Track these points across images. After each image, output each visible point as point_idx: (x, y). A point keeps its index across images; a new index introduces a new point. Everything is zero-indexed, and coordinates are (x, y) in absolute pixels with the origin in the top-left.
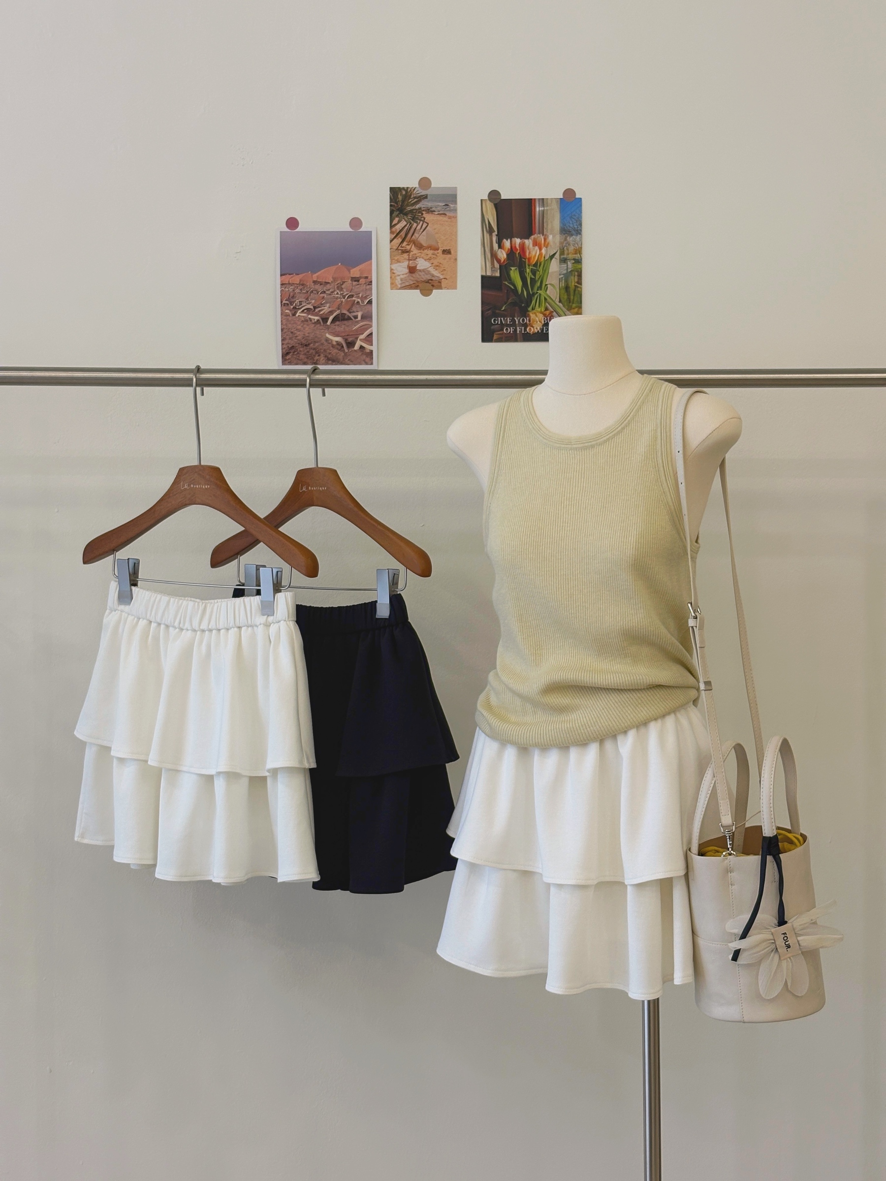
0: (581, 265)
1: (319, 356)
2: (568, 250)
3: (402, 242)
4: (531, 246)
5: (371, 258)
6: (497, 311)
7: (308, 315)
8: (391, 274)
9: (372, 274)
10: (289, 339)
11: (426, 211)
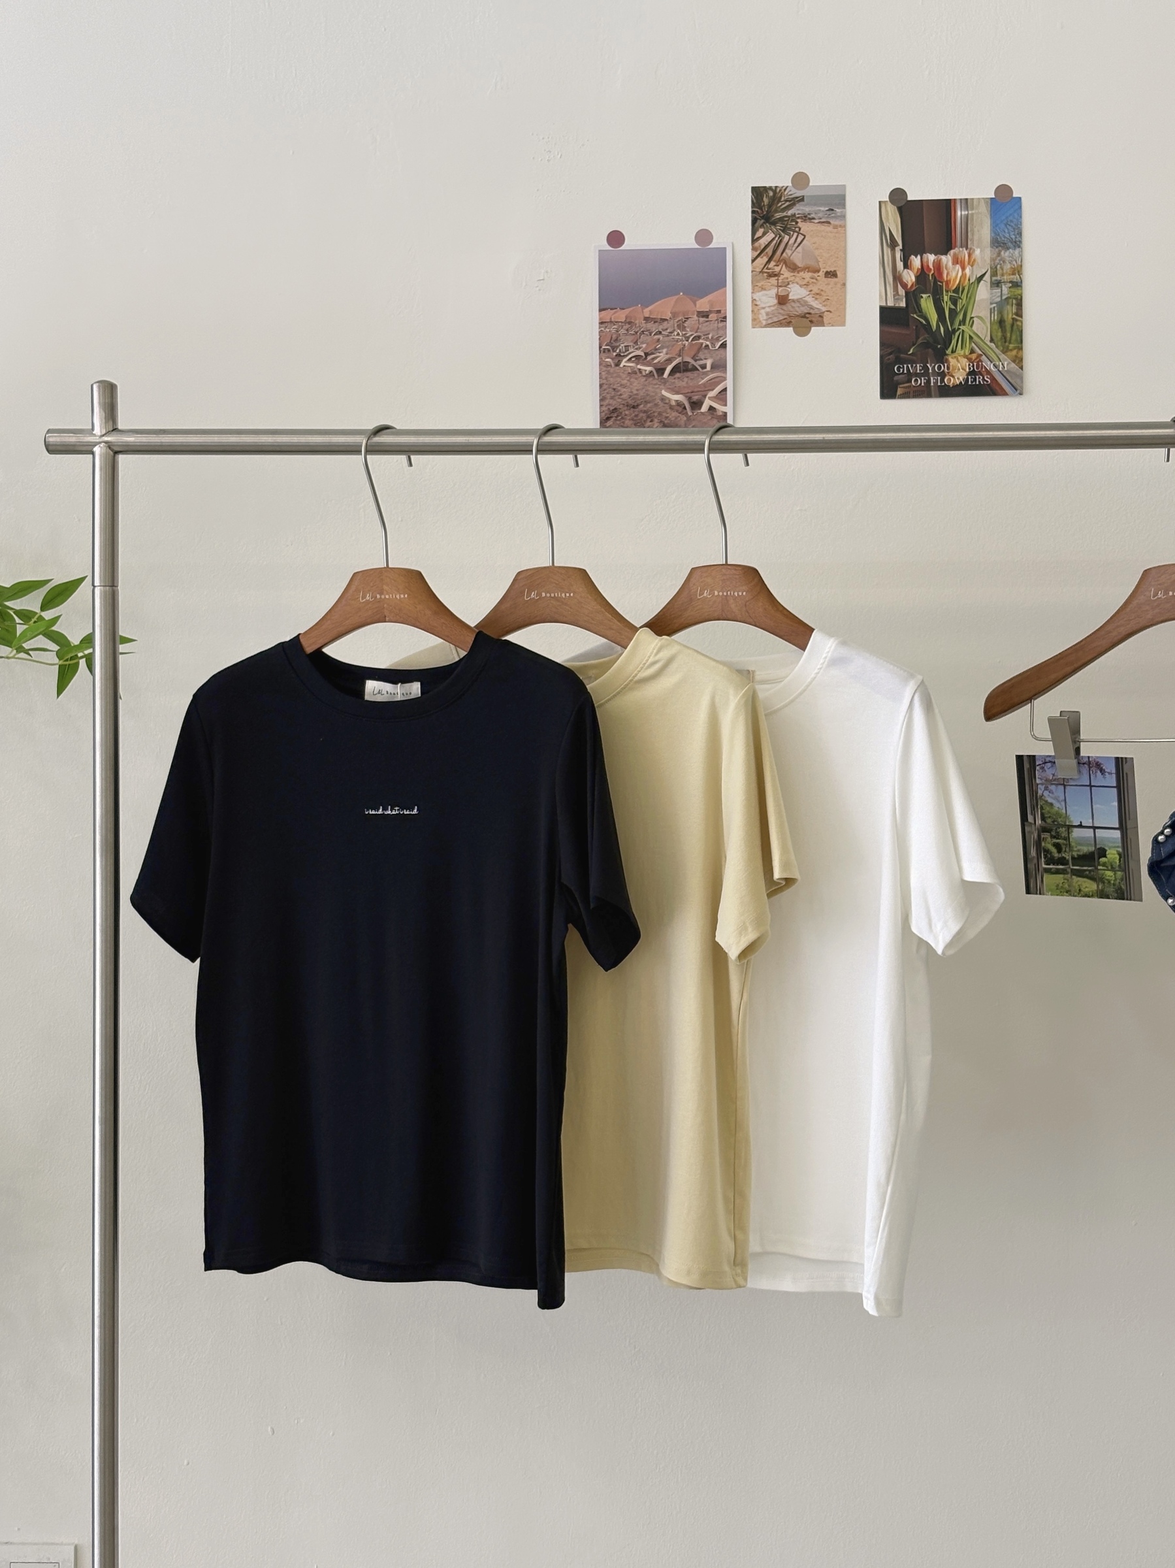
0: (1022, 289)
1: (651, 421)
2: (1002, 269)
3: (769, 261)
4: (950, 264)
5: (725, 286)
6: (902, 355)
7: (637, 364)
8: (752, 306)
9: (726, 306)
10: (610, 399)
11: (802, 219)
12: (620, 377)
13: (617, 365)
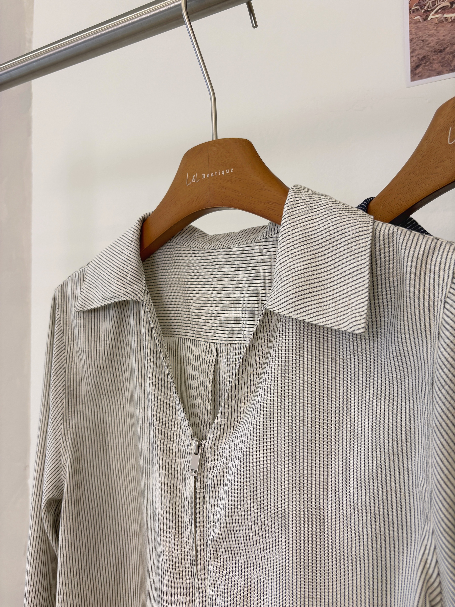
10: (420, 49)
12: (428, 29)
13: (425, 19)
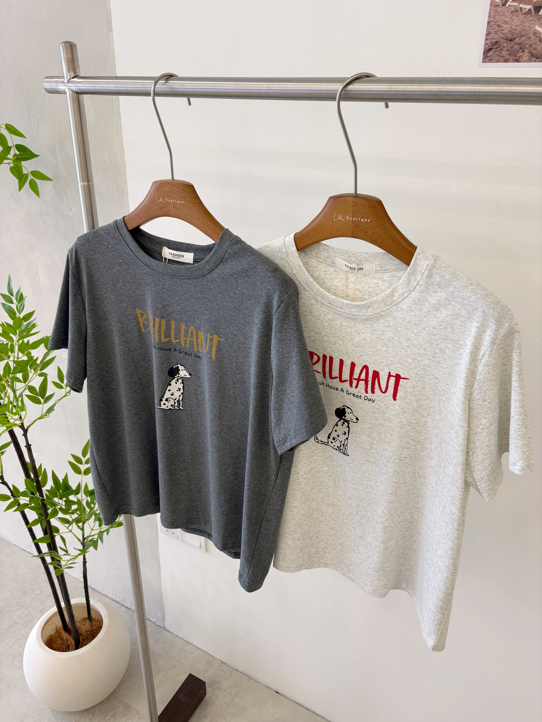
1: (523, 52)
7: (520, 4)
10: (494, 34)
12: (505, 15)
